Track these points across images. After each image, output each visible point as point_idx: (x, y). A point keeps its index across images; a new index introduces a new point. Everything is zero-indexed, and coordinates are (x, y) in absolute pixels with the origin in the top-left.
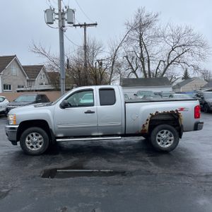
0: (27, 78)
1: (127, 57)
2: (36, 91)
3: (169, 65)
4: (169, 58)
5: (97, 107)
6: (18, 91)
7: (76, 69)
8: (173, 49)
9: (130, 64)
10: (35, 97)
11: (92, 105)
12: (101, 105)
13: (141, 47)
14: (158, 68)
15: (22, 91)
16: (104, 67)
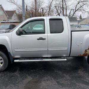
0: (8, 16)
1: (56, 7)
2: (11, 23)
3: (76, 11)
4: (76, 8)
5: (48, 35)
6: (2, 23)
7: (31, 12)
8: (78, 3)
9: (57, 10)
10: (9, 26)
11: (43, 32)
12: (51, 33)
13: (63, 2)
14: (70, 13)
15: (4, 23)
16: (45, 11)
